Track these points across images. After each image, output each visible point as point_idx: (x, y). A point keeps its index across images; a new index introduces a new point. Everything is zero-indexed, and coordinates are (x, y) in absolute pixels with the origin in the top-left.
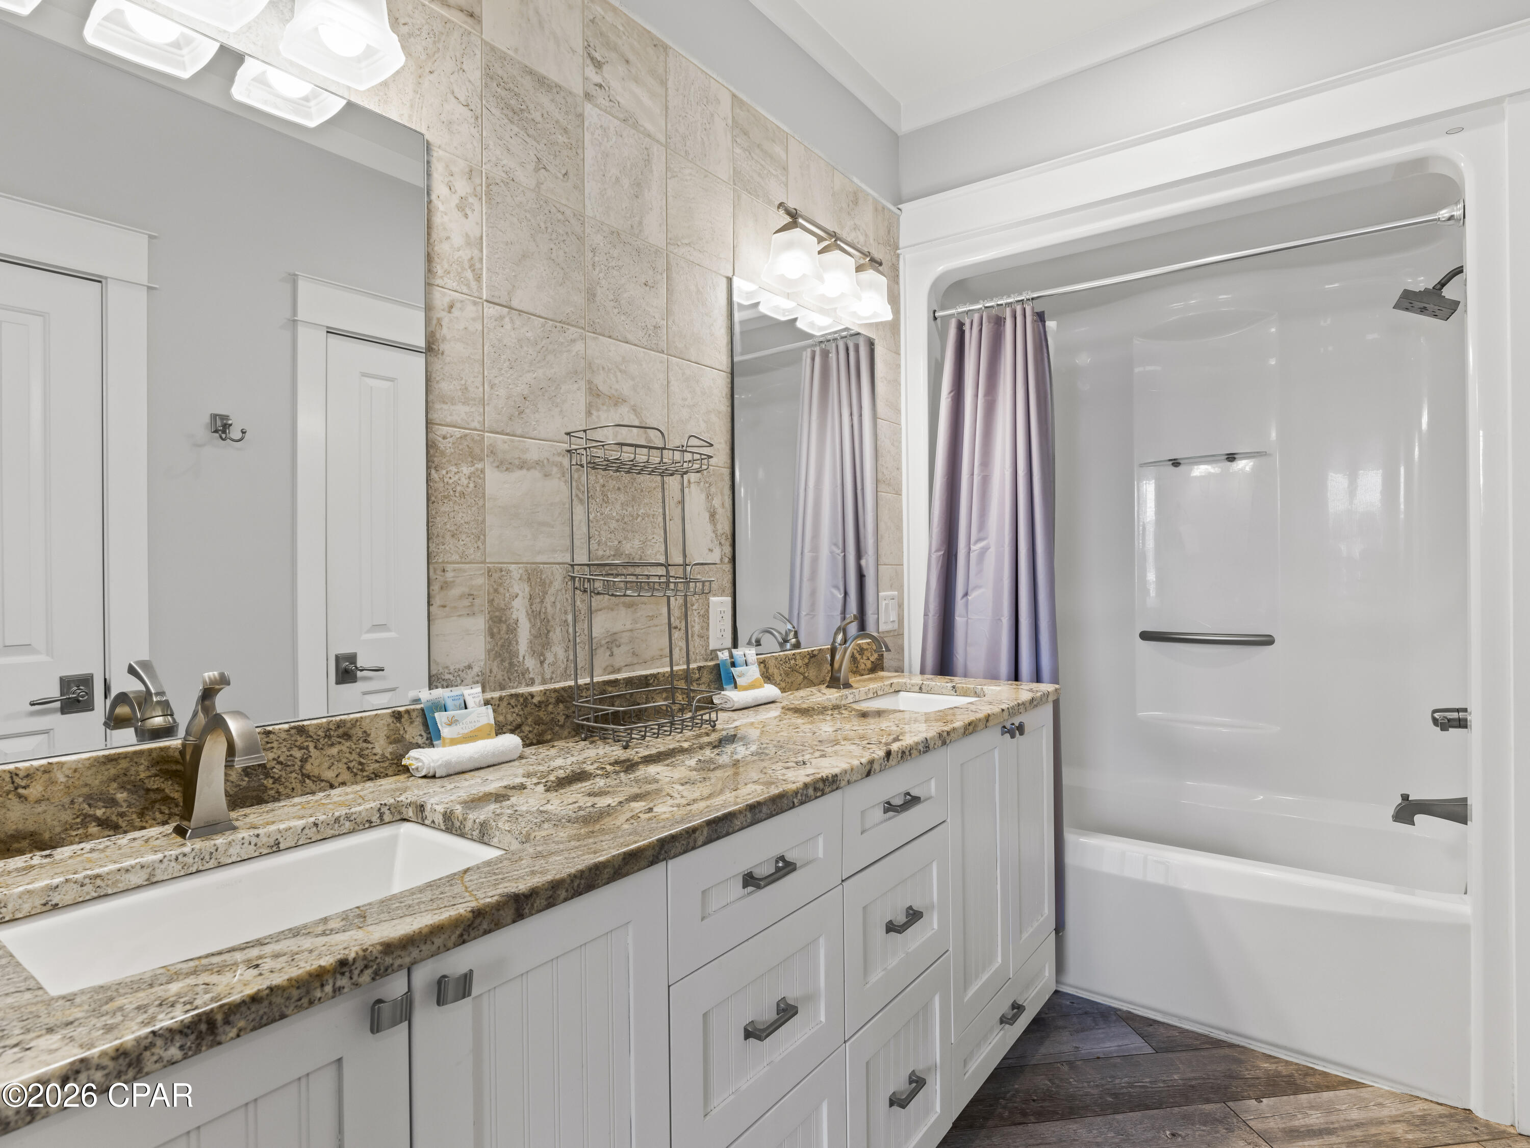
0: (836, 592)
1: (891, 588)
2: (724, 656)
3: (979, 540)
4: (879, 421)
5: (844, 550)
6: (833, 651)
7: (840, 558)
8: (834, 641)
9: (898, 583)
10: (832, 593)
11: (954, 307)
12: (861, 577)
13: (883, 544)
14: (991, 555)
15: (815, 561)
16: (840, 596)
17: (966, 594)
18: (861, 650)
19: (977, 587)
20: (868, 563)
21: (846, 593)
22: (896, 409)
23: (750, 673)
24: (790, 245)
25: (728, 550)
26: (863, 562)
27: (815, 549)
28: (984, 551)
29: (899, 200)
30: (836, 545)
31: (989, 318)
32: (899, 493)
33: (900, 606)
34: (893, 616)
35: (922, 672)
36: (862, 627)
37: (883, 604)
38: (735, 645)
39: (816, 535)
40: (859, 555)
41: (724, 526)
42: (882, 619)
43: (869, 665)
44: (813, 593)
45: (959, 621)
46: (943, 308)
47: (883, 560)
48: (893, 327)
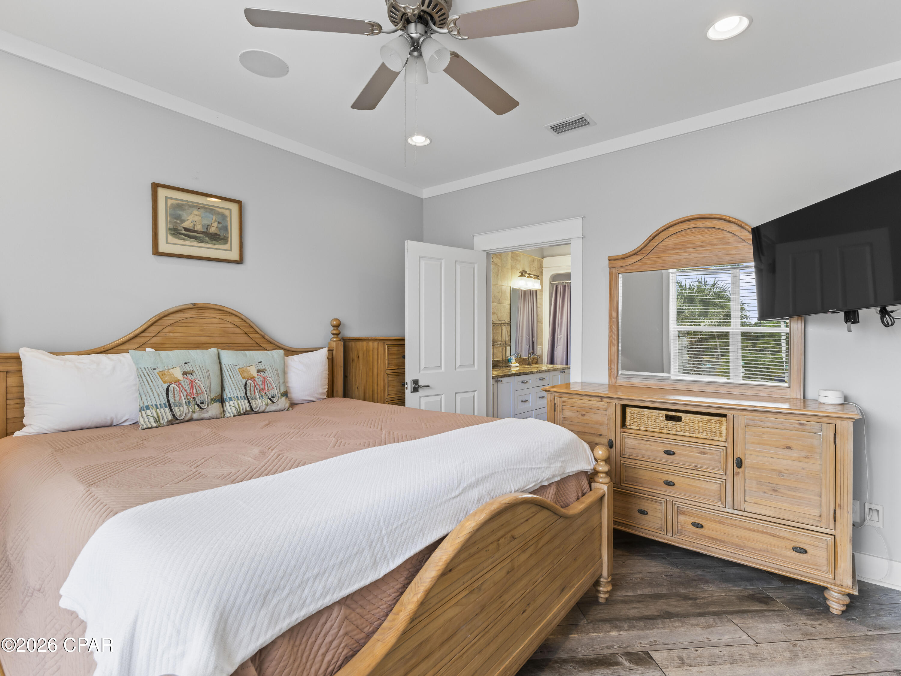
0: (527, 346)
1: (540, 345)
2: (509, 357)
3: (560, 335)
4: (538, 308)
5: (529, 336)
6: (528, 358)
7: (528, 338)
8: (528, 356)
9: (542, 344)
10: (526, 347)
11: (555, 281)
12: (533, 343)
13: (538, 336)
14: (562, 338)
15: (522, 339)
16: (528, 347)
17: (557, 347)
18: (534, 359)
19: (559, 345)
20: (535, 339)
21: (529, 347)
22: (542, 305)
23: (513, 361)
24: (521, 279)
25: (510, 338)
26: (534, 339)
27: (522, 336)
28: (561, 337)
29: (543, 257)
30: (527, 335)
31: (563, 285)
32: (542, 324)
33: (542, 349)
34: (541, 352)
35: (547, 364)
36: (533, 353)
37: (538, 349)
38: (511, 356)
39: (522, 333)
40: (532, 338)
41: (509, 334)
42: (538, 352)
43: (535, 362)
44: (522, 346)
45: (555, 353)
46: (553, 282)
47: (538, 339)
48: (541, 290)
